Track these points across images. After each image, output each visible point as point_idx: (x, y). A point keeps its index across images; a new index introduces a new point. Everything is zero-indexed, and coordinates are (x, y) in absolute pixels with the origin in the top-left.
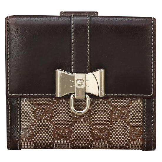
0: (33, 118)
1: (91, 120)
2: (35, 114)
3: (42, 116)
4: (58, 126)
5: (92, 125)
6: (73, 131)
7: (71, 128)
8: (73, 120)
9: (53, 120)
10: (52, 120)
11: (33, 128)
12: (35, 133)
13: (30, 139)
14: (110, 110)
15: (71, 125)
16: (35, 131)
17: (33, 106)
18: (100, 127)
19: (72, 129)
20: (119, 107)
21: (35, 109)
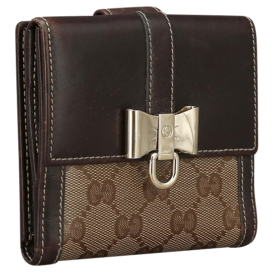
0: (85, 201)
1: (171, 198)
2: (88, 193)
3: (99, 197)
4: (123, 213)
5: (172, 208)
6: (145, 221)
7: (142, 215)
8: (145, 200)
9: (116, 203)
10: (114, 202)
11: (85, 220)
12: (87, 229)
13: (78, 241)
14: (195, 179)
15: (141, 210)
16: (87, 226)
17: (86, 178)
18: (184, 211)
19: (143, 217)
20: (207, 172)
21: (88, 185)
